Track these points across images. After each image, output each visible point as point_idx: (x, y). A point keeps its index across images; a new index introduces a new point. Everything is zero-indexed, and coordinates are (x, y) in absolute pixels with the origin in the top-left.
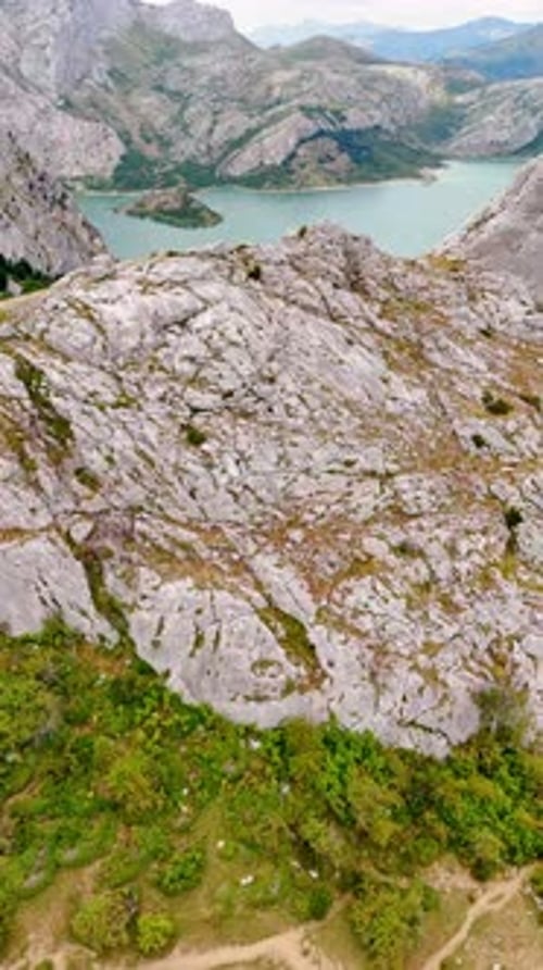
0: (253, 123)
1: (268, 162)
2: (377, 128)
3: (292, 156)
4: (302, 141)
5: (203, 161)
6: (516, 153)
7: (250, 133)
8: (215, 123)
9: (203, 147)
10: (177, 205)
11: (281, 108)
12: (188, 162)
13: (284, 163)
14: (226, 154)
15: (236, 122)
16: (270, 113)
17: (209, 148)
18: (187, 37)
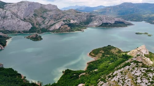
0: (55, 22)
1: (56, 28)
2: (76, 23)
3: (60, 27)
4: (62, 25)
5: (45, 28)
6: (99, 26)
7: (54, 24)
8: (49, 22)
9: (46, 26)
10: (35, 37)
11: (60, 20)
12: (43, 28)
13: (59, 29)
14: (50, 27)
15: (52, 22)
16: (58, 21)
17: (47, 26)
18: (49, 9)
